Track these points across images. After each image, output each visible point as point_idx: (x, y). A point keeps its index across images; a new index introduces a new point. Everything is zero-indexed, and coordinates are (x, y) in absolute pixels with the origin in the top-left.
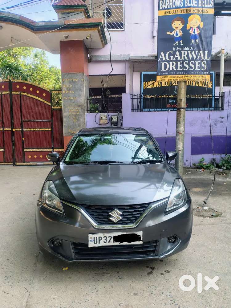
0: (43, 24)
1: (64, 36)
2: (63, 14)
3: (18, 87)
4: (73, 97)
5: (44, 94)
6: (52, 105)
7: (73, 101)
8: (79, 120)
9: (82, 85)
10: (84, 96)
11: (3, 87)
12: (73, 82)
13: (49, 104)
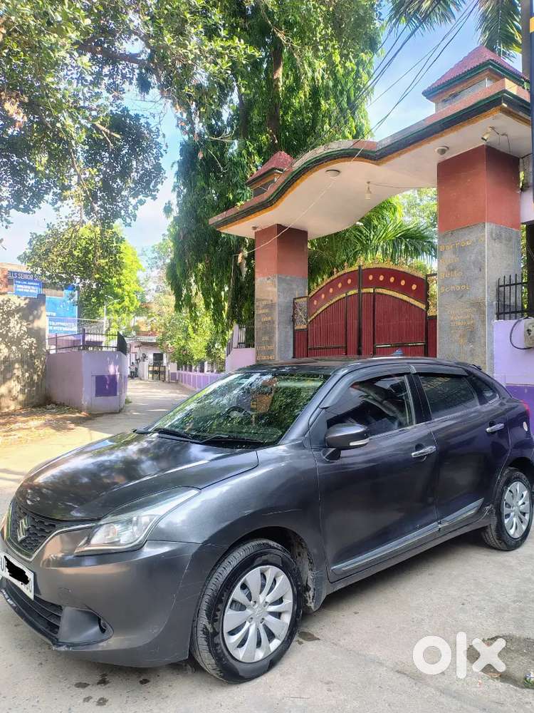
0: (389, 142)
1: (436, 150)
2: (445, 101)
3: (371, 278)
4: (460, 285)
5: (414, 287)
6: (427, 307)
7: (460, 294)
8: (471, 340)
9: (481, 253)
10: (484, 278)
11: (349, 281)
12: (461, 250)
13: (423, 306)
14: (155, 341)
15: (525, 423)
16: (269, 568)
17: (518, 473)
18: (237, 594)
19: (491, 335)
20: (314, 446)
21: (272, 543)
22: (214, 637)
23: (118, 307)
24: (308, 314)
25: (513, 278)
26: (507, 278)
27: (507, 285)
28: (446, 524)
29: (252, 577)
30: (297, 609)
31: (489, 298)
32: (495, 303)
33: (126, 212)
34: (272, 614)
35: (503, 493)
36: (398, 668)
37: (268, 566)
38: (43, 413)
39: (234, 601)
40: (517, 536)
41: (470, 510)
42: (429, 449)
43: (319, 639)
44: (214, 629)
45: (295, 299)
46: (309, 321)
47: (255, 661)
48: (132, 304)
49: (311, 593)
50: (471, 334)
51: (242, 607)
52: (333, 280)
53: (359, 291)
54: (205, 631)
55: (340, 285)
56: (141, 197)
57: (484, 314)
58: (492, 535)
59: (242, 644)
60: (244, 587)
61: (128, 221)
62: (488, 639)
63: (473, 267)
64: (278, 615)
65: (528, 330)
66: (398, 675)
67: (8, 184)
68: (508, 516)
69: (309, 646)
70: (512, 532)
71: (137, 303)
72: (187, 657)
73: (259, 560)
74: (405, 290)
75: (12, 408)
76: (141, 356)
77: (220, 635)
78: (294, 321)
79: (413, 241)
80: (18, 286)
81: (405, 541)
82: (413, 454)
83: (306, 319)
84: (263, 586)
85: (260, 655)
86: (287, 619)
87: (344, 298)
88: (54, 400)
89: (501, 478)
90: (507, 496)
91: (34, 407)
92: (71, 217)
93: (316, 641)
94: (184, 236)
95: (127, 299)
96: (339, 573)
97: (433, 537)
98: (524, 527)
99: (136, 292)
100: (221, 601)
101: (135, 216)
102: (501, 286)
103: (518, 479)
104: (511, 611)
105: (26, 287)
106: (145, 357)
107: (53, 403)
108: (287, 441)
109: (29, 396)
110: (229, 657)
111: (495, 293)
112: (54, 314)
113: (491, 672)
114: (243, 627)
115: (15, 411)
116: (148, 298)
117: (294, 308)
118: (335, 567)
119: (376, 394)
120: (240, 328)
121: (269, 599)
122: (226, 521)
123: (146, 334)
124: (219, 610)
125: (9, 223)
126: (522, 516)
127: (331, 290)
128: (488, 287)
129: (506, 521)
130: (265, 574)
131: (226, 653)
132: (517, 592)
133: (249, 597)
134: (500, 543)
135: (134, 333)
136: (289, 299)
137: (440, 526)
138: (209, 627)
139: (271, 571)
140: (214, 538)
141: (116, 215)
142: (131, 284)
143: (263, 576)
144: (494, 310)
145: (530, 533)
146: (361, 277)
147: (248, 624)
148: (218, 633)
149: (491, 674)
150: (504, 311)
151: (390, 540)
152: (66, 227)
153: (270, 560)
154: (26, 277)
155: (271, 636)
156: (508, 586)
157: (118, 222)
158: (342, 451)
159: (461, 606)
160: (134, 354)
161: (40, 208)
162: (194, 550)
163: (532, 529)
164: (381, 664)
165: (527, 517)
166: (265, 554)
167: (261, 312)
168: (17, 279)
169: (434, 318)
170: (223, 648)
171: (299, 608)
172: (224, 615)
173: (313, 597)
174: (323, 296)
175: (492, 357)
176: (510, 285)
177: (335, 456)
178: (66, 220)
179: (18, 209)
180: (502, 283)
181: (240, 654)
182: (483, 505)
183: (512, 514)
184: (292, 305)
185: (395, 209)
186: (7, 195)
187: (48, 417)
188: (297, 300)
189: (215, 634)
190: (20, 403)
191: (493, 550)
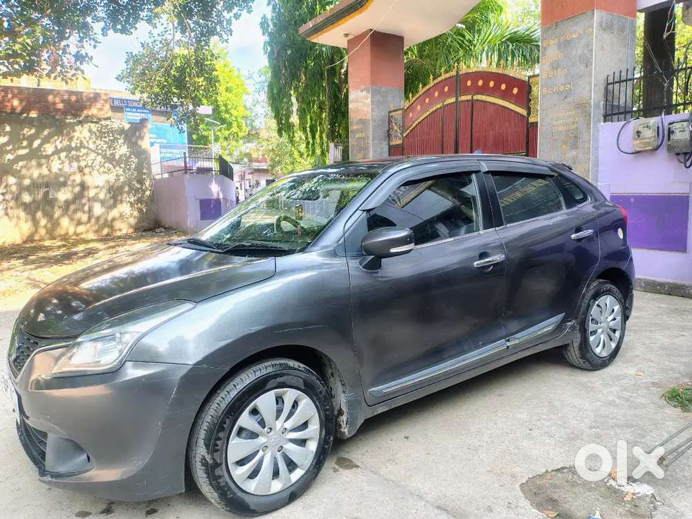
3: (469, 83)
4: (564, 84)
5: (515, 91)
6: (529, 114)
7: (564, 95)
8: (574, 146)
9: (588, 45)
10: (591, 75)
11: (446, 89)
12: (565, 45)
13: (524, 112)
14: (266, 168)
15: (620, 230)
16: (286, 392)
17: (609, 286)
18: (245, 420)
19: (597, 140)
20: (349, 254)
21: (292, 363)
22: (215, 469)
23: (227, 133)
24: (404, 128)
25: (624, 74)
26: (617, 75)
27: (616, 82)
28: (517, 342)
29: (265, 402)
30: (325, 437)
31: (595, 97)
32: (602, 103)
33: (222, 27)
34: (294, 441)
35: (589, 307)
36: (440, 503)
37: (285, 389)
38: (153, 236)
39: (241, 430)
40: (604, 354)
41: (548, 325)
42: (498, 257)
43: (358, 467)
44: (214, 459)
45: (390, 112)
46: (405, 135)
47: (271, 493)
48: (241, 130)
49: (344, 418)
50: (574, 139)
51: (254, 435)
52: (430, 88)
53: (457, 99)
54: (204, 462)
55: (436, 94)
56: (236, 10)
57: (590, 116)
58: (574, 354)
59: (253, 474)
60: (255, 412)
61: (225, 36)
62: (553, 471)
63: (578, 63)
64: (302, 442)
65: (638, 132)
66: (437, 511)
67: (102, 4)
68: (594, 332)
69: (346, 474)
70: (598, 350)
71: (246, 129)
72: (184, 491)
73: (271, 383)
74: (505, 95)
75: (124, 232)
76: (255, 183)
77: (224, 466)
78: (389, 136)
79: (521, 45)
80: (128, 114)
81: (464, 360)
82: (475, 263)
83: (402, 134)
84: (279, 412)
85: (277, 486)
86: (313, 446)
87: (441, 108)
88: (163, 224)
89: (588, 291)
90: (594, 311)
91: (145, 231)
92: (163, 35)
93: (354, 469)
94: (278, 52)
95: (235, 125)
96: (378, 395)
97: (499, 356)
98: (613, 345)
99: (245, 118)
100: (221, 429)
101: (231, 31)
102: (610, 84)
103: (609, 292)
104: (585, 438)
105: (135, 114)
106: (258, 184)
107: (162, 227)
108: (317, 248)
109: (140, 220)
110: (236, 491)
111: (602, 92)
112: (165, 141)
113: (547, 510)
114: (253, 458)
115: (126, 234)
116: (256, 124)
117: (390, 122)
118: (373, 389)
119: (454, 197)
120: (336, 146)
121: (289, 425)
122: (226, 339)
123: (258, 161)
124: (219, 439)
125: (97, 42)
126: (612, 334)
127: (427, 100)
128: (595, 85)
129: (592, 338)
130: (283, 397)
131: (233, 486)
132: (595, 417)
133: (262, 423)
134: (584, 362)
135: (246, 160)
136: (384, 113)
137: (508, 344)
138: (208, 457)
139: (290, 395)
140: (211, 359)
141: (212, 32)
142: (239, 108)
143: (279, 399)
144: (602, 112)
145: (620, 351)
146: (458, 84)
147: (261, 453)
148: (221, 464)
149: (547, 512)
150: (613, 112)
151: (444, 359)
152: (161, 45)
153: (288, 383)
154: (135, 104)
155: (291, 465)
156: (586, 410)
157: (214, 39)
158: (383, 260)
159: (528, 431)
160: (248, 181)
161: (136, 29)
162: (183, 372)
163: (623, 346)
164: (420, 498)
165: (618, 334)
166: (282, 375)
167: (354, 127)
168: (127, 107)
169: (535, 125)
170: (228, 480)
171: (328, 434)
172: (228, 443)
173: (347, 422)
174: (419, 107)
175: (596, 164)
176: (620, 82)
177: (374, 265)
178: (160, 39)
179: (116, 31)
180: (611, 80)
181: (252, 486)
182: (564, 321)
183: (600, 331)
184: (387, 119)
185: (501, 9)
186: (103, 15)
187: (155, 240)
188: (393, 114)
189: (217, 465)
190: (131, 226)
191: (576, 370)
